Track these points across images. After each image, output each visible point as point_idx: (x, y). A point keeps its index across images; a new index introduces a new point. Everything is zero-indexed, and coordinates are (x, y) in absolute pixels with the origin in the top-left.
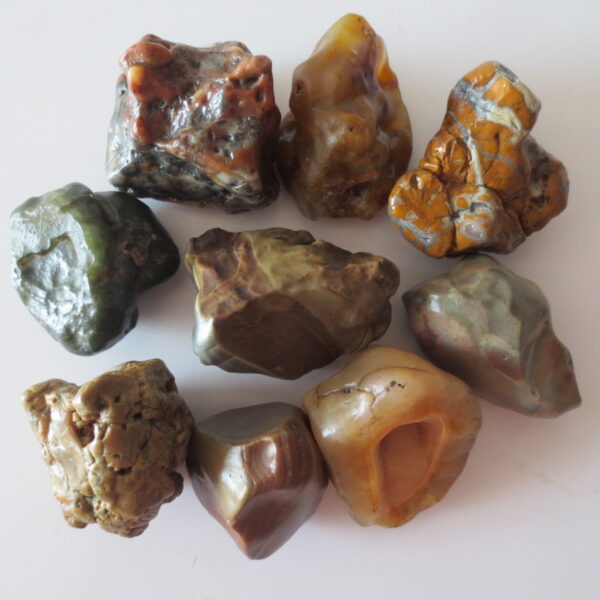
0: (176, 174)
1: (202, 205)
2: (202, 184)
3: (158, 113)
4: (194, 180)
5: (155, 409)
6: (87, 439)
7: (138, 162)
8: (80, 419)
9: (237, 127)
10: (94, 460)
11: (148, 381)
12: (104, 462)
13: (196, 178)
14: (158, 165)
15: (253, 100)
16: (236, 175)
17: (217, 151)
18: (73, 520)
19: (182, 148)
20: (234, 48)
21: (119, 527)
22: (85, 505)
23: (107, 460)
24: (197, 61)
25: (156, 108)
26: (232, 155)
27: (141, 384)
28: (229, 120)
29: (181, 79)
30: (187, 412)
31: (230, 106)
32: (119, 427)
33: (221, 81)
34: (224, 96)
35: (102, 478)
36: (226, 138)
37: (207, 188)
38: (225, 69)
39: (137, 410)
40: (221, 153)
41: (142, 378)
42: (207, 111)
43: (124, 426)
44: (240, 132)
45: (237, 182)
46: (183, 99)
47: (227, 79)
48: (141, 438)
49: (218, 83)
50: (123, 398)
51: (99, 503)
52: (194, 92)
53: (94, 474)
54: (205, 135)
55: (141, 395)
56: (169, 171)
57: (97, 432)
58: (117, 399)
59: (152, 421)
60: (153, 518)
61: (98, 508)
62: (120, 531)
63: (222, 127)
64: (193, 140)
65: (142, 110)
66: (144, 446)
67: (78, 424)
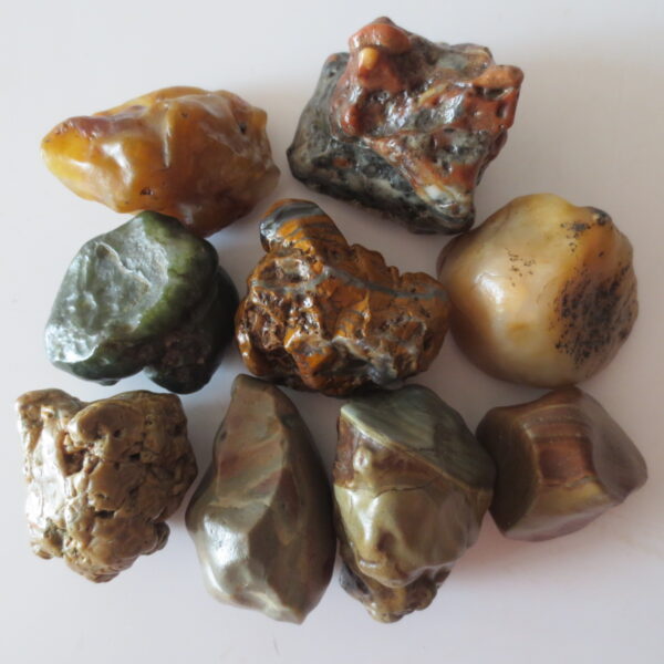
0: (371, 175)
1: (385, 217)
2: (397, 193)
3: (377, 105)
4: (390, 188)
5: (157, 454)
6: (74, 467)
7: (335, 154)
8: (72, 443)
9: (464, 139)
10: (75, 494)
11: (155, 420)
12: (86, 499)
13: (393, 186)
14: (355, 162)
15: (493, 113)
16: (448, 191)
17: (435, 161)
18: (37, 548)
19: (398, 149)
20: (481, 51)
21: (86, 570)
22: (55, 538)
23: (89, 497)
24: (434, 58)
25: (376, 99)
26: (451, 169)
27: (147, 422)
28: (458, 130)
29: (412, 73)
30: (192, 460)
31: (465, 115)
32: (112, 464)
33: (461, 85)
34: (463, 102)
35: (80, 516)
36: (448, 149)
37: (401, 199)
38: (465, 73)
39: (136, 450)
40: (439, 163)
41: (151, 416)
42: (435, 115)
43: (117, 465)
44: (466, 145)
45: (445, 199)
46: (409, 95)
47: (470, 85)
48: (133, 483)
49: (457, 87)
50: (124, 434)
51: (71, 539)
52: (423, 91)
53: (72, 509)
54: (427, 140)
55: (144, 435)
56: (365, 170)
57: (86, 463)
58: (116, 434)
59: (149, 466)
60: (125, 568)
61: (68, 544)
62: (86, 574)
63: (448, 136)
64: (413, 142)
65: (360, 98)
66: (134, 491)
67: (68, 449)
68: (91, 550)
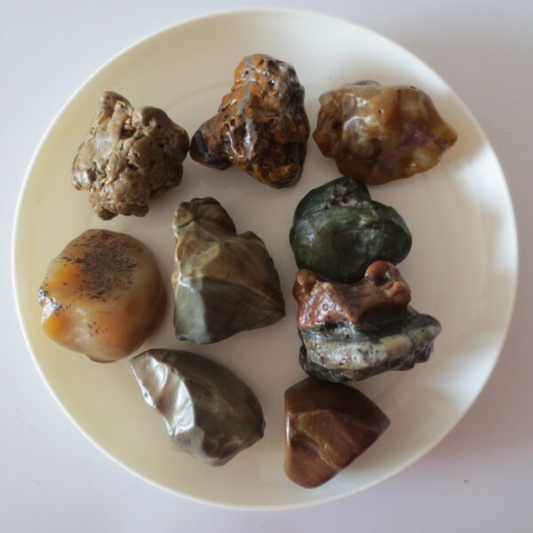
5: (173, 151)
8: (131, 124)
10: (122, 149)
12: (127, 154)
32: (149, 142)
35: (119, 161)
39: (164, 141)
43: (151, 144)
48: (154, 158)
50: (162, 129)
53: (116, 156)
55: (172, 136)
57: (135, 135)
58: (159, 127)
59: (165, 155)
61: (99, 180)
66: (152, 163)
67: (126, 127)
68: (113, 186)
